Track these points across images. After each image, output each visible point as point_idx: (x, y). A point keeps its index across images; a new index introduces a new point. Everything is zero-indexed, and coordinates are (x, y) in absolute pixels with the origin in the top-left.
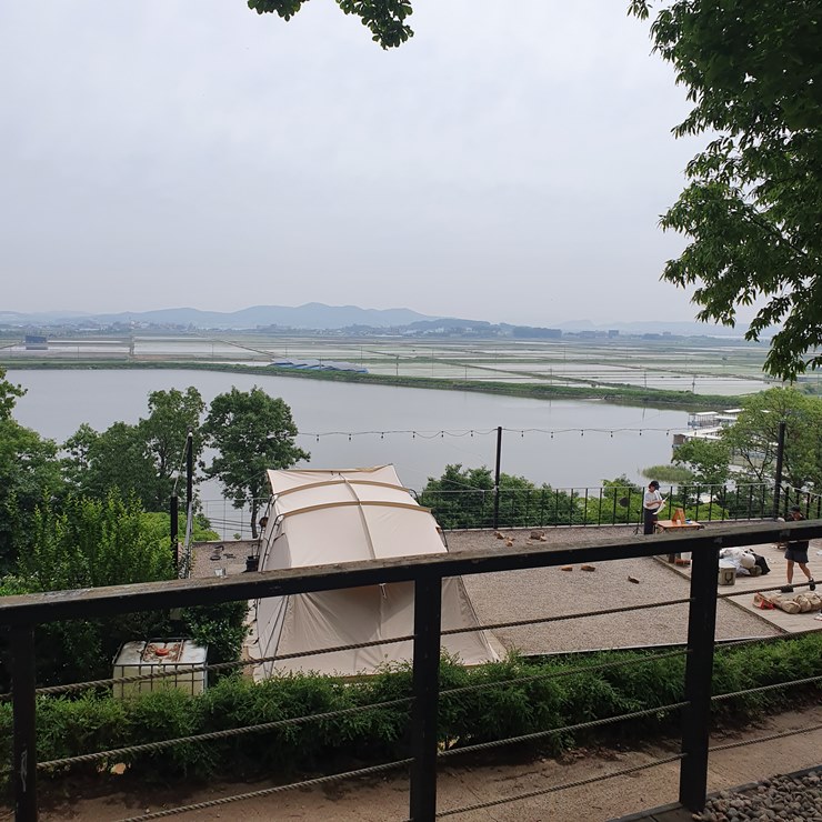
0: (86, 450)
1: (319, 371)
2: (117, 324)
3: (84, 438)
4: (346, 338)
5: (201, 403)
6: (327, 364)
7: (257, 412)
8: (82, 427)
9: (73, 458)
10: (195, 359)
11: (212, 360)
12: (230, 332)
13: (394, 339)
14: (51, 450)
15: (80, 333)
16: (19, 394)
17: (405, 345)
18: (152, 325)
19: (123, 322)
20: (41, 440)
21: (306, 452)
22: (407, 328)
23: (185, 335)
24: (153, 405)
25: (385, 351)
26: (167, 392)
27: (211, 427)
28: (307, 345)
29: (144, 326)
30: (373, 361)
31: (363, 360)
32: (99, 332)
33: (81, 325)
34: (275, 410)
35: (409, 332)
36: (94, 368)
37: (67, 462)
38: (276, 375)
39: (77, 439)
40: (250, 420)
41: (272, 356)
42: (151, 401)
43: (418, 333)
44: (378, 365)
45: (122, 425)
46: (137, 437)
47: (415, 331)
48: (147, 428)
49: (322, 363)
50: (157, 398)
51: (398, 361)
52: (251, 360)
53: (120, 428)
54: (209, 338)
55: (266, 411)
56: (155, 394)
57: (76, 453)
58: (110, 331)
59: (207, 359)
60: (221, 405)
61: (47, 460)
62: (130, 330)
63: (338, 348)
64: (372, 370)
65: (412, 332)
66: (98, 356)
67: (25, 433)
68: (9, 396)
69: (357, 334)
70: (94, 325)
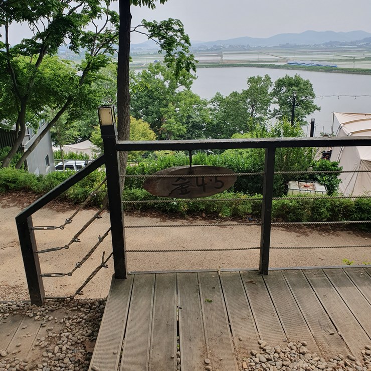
0: (218, 104)
1: (311, 67)
2: (215, 46)
3: (218, 99)
4: (325, 49)
5: (271, 82)
6: (315, 63)
7: (297, 86)
8: (217, 93)
9: (213, 107)
10: (251, 62)
11: (258, 62)
12: (266, 48)
13: (351, 48)
14: (205, 104)
15: (199, 51)
16: (195, 78)
17: (359, 51)
18: (230, 46)
19: (217, 45)
20: (201, 99)
21: (318, 107)
22: (360, 42)
23: (245, 50)
24: (249, 83)
25: (346, 55)
26: (256, 77)
27: (275, 94)
28: (305, 53)
29: (227, 46)
30: (340, 60)
31: (334, 60)
32: (207, 50)
33: (200, 47)
34: (305, 85)
35: (361, 44)
36: (206, 67)
37: (211, 109)
38: (289, 69)
39: (215, 99)
40: (294, 90)
41: (286, 60)
42: (249, 81)
43: (367, 44)
44: (342, 63)
45: (236, 93)
46: (243, 98)
47: (365, 43)
48: (247, 94)
49: (313, 62)
50: (251, 80)
51: (354, 60)
52: (277, 62)
53: (235, 94)
54: (256, 52)
55: (302, 86)
56: (251, 78)
57: (214, 105)
58: (212, 50)
59: (256, 62)
60: (280, 83)
61: (204, 108)
62: (221, 49)
63: (321, 54)
64: (340, 65)
65: (363, 43)
66: (207, 61)
67: (195, 96)
68: (191, 79)
69: (331, 46)
70: (205, 47)
